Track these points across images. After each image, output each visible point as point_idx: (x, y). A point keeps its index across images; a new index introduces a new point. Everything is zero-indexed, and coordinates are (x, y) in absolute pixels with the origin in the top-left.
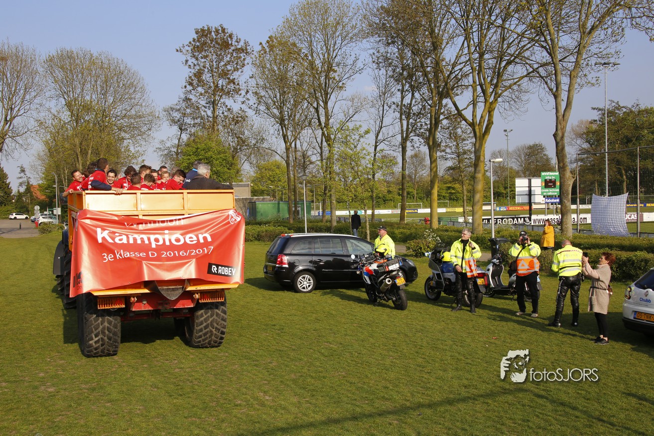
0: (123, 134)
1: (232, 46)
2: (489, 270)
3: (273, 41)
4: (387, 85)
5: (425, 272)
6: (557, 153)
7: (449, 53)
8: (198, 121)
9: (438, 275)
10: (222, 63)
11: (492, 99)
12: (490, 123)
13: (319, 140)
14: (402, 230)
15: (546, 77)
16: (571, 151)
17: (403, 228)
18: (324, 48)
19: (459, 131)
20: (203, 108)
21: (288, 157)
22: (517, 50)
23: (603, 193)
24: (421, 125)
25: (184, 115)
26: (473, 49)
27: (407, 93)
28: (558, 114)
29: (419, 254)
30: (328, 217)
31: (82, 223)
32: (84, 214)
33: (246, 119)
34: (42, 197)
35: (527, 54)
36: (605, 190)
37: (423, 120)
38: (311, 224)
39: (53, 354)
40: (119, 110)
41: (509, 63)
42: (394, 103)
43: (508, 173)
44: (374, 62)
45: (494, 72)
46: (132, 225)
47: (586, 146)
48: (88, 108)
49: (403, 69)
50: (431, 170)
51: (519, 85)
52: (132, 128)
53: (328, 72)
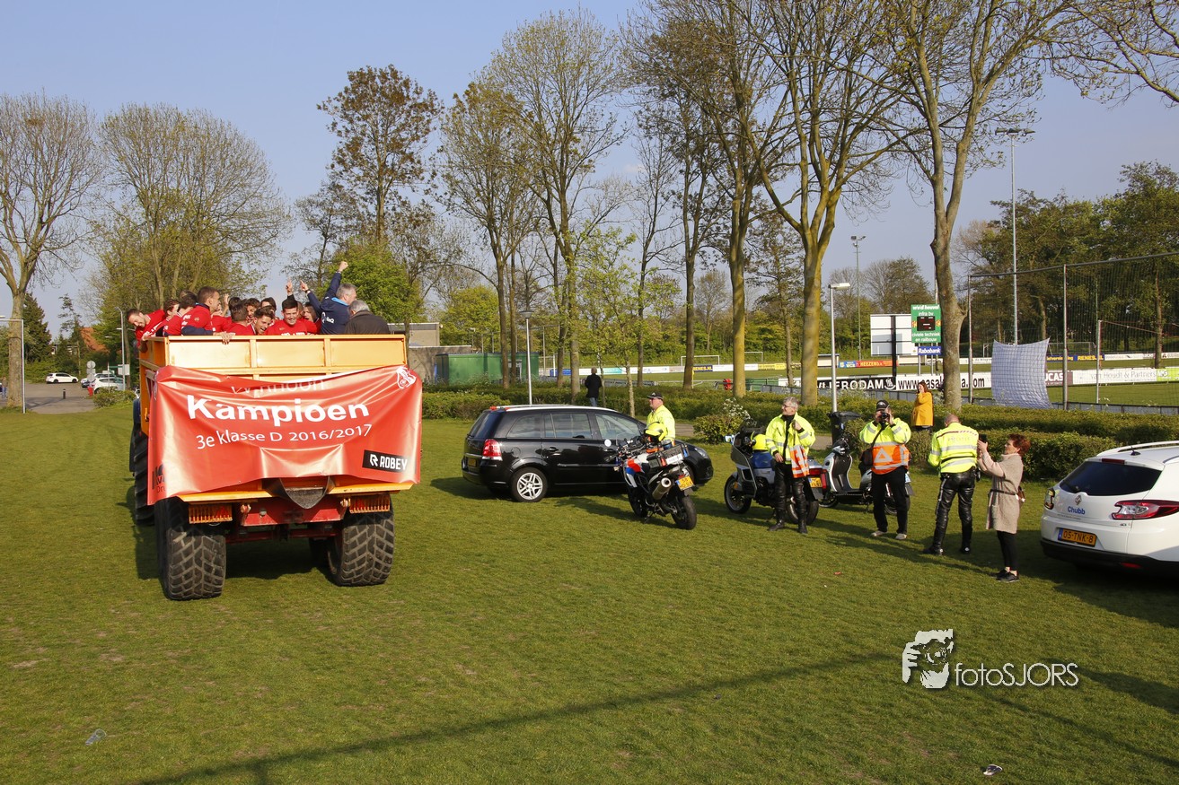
0: (230, 244)
1: (410, 99)
2: (828, 464)
3: (475, 92)
4: (661, 164)
5: (724, 467)
6: (937, 274)
7: (763, 112)
8: (354, 221)
9: (746, 472)
10: (393, 128)
11: (832, 186)
12: (829, 225)
13: (552, 253)
14: (687, 399)
15: (919, 152)
16: (960, 272)
17: (689, 396)
18: (560, 102)
19: (779, 238)
20: (361, 201)
21: (500, 280)
22: (872, 108)
23: (1009, 339)
24: (718, 228)
25: (331, 212)
26: (801, 105)
27: (694, 177)
28: (939, 212)
29: (715, 438)
30: (566, 378)
31: (164, 388)
32: (167, 373)
33: (432, 218)
34: (100, 348)
35: (888, 114)
36: (1013, 333)
37: (721, 221)
38: (538, 390)
39: (120, 602)
40: (222, 206)
41: (859, 128)
42: (674, 193)
43: (858, 307)
44: (640, 126)
45: (835, 143)
46: (243, 390)
47: (982, 262)
48: (173, 201)
49: (688, 137)
50: (734, 302)
51: (875, 165)
52: (244, 233)
53: (566, 142)
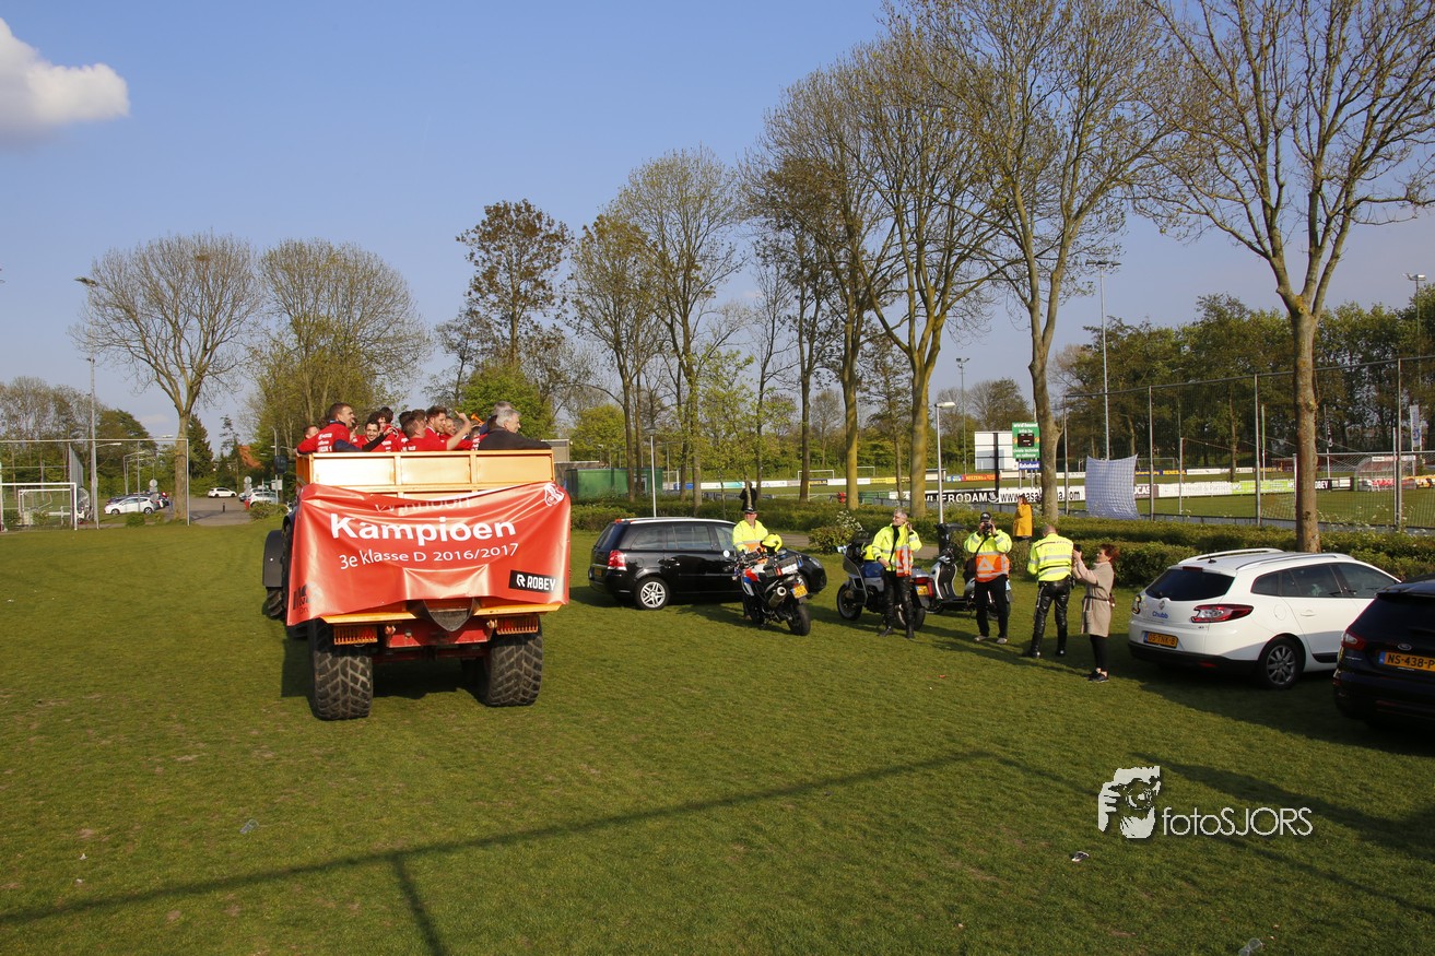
0: (375, 367)
1: (542, 231)
2: (934, 573)
3: (603, 224)
4: (778, 290)
5: (837, 576)
6: (1035, 394)
7: (872, 243)
8: (489, 345)
9: (858, 581)
10: (526, 258)
11: (937, 312)
12: (935, 348)
13: (675, 373)
14: (802, 512)
15: (1017, 280)
16: (1056, 392)
17: (805, 509)
18: (683, 233)
19: (889, 359)
20: (496, 325)
21: (627, 399)
22: (973, 240)
23: (1102, 455)
24: (832, 351)
25: (468, 336)
26: (907, 236)
27: (809, 302)
28: (1035, 336)
29: (828, 549)
30: (688, 492)
31: (307, 506)
32: (312, 491)
33: (562, 341)
34: (256, 464)
35: (988, 245)
36: (1105, 450)
37: (834, 343)
38: (662, 504)
40: (369, 330)
41: (962, 258)
42: (790, 318)
43: (963, 424)
44: (758, 255)
45: (940, 272)
46: (387, 508)
47: (1077, 383)
48: (322, 328)
49: (803, 265)
50: (847, 420)
51: (977, 293)
52: (389, 356)
53: (688, 270)
